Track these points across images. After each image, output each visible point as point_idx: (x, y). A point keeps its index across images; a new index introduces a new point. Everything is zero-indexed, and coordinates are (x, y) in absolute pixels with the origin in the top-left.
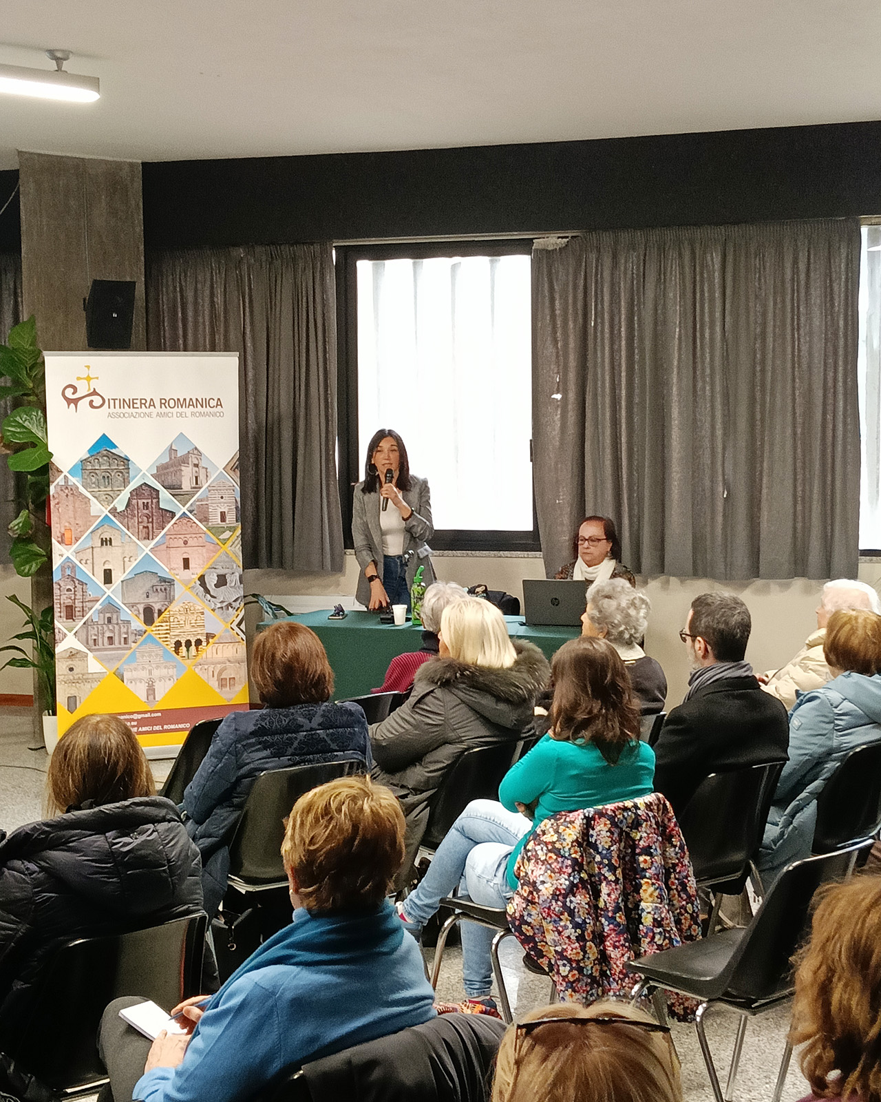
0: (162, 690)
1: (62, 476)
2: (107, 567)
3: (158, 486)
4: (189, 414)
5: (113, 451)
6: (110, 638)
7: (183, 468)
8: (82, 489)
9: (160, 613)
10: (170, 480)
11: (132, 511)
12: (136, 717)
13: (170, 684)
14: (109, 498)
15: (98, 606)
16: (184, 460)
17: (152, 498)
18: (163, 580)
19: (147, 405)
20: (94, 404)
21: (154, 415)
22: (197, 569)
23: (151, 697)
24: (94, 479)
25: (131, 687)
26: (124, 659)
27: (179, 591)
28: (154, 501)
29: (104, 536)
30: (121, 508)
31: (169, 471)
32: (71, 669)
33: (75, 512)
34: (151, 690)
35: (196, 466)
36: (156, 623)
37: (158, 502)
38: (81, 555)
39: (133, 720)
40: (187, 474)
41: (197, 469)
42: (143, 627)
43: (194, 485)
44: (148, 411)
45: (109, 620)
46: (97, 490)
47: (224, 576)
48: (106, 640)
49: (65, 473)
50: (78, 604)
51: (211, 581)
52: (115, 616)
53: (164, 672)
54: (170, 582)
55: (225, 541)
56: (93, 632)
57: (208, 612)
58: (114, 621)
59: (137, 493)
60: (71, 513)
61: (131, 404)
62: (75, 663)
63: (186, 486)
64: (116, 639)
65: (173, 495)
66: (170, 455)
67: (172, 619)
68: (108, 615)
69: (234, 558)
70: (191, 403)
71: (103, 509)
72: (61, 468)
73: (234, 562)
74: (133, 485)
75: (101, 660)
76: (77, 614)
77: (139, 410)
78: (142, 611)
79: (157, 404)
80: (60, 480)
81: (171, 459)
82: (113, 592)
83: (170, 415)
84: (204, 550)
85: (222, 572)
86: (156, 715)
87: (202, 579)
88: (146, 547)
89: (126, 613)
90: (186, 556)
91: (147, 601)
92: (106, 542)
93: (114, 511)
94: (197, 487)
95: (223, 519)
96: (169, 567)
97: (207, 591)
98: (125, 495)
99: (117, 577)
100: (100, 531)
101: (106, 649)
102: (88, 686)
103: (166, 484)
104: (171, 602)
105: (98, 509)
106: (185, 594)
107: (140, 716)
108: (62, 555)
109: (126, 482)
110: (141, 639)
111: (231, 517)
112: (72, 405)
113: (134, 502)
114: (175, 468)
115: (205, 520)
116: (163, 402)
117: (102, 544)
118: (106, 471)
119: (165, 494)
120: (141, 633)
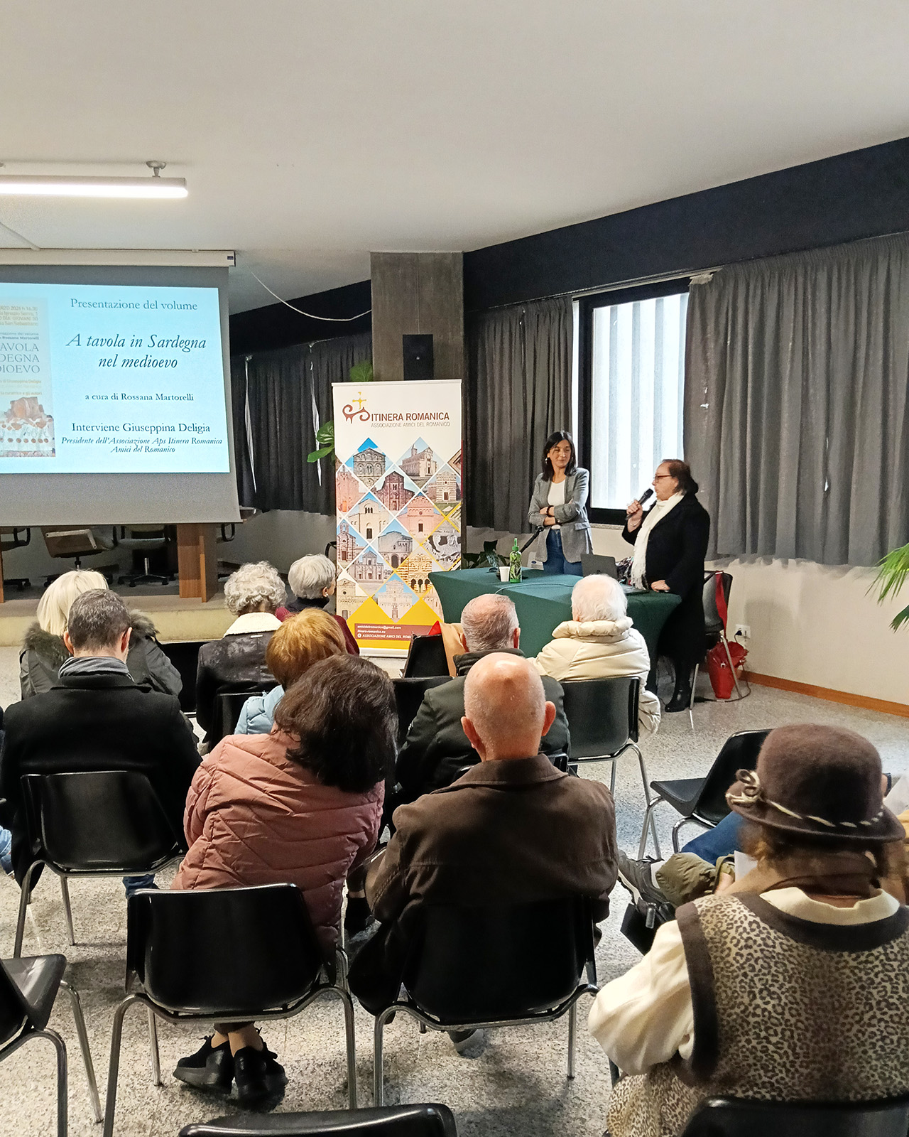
0: (402, 612)
1: (342, 466)
2: (369, 527)
3: (403, 474)
4: (425, 424)
5: (375, 449)
6: (370, 574)
7: (420, 462)
8: (353, 475)
9: (402, 560)
10: (411, 471)
11: (386, 490)
12: (385, 628)
13: (408, 608)
14: (371, 481)
15: (362, 553)
16: (421, 456)
17: (399, 482)
18: (405, 538)
19: (398, 418)
20: (363, 418)
21: (402, 425)
22: (427, 531)
23: (395, 616)
24: (361, 469)
25: (381, 607)
26: (378, 589)
27: (415, 545)
28: (401, 484)
29: (367, 507)
30: (379, 488)
31: (410, 465)
32: (345, 593)
33: (349, 490)
34: (395, 611)
35: (429, 460)
36: (399, 567)
37: (403, 485)
38: (351, 519)
39: (383, 630)
40: (423, 465)
41: (429, 462)
42: (392, 569)
43: (427, 474)
44: (398, 422)
45: (370, 562)
46: (363, 475)
47: (446, 537)
48: (367, 575)
49: (343, 464)
50: (350, 551)
51: (437, 540)
52: (373, 561)
53: (403, 600)
54: (410, 540)
55: (447, 513)
56: (359, 569)
57: (434, 562)
58: (373, 563)
59: (389, 478)
60: (346, 492)
61: (387, 417)
62: (347, 589)
63: (422, 474)
64: (374, 575)
65: (413, 480)
66: (412, 452)
67: (410, 565)
68: (370, 559)
69: (453, 525)
70: (426, 416)
71: (367, 488)
72: (341, 461)
73: (454, 528)
74: (387, 473)
75: (364, 588)
76: (349, 557)
77: (393, 422)
78: (390, 558)
79: (405, 417)
80: (340, 469)
81: (412, 455)
82: (373, 544)
83: (413, 425)
84: (433, 518)
85: (444, 534)
86: (398, 628)
87: (431, 538)
88: (394, 515)
89: (381, 559)
90: (421, 523)
91: (394, 551)
92: (369, 511)
93: (374, 490)
94: (429, 475)
95: (446, 498)
96: (409, 530)
97: (434, 547)
98: (382, 479)
99: (375, 534)
100: (364, 503)
101: (367, 582)
102: (355, 604)
103: (409, 472)
104: (409, 553)
105: (364, 488)
106: (419, 548)
107: (387, 628)
108: (340, 518)
109: (382, 471)
110: (389, 577)
111: (452, 497)
112: (349, 419)
113: (388, 484)
114: (415, 461)
115: (433, 498)
116: (409, 416)
117: (366, 512)
118: (369, 463)
119: (407, 479)
120: (389, 573)
